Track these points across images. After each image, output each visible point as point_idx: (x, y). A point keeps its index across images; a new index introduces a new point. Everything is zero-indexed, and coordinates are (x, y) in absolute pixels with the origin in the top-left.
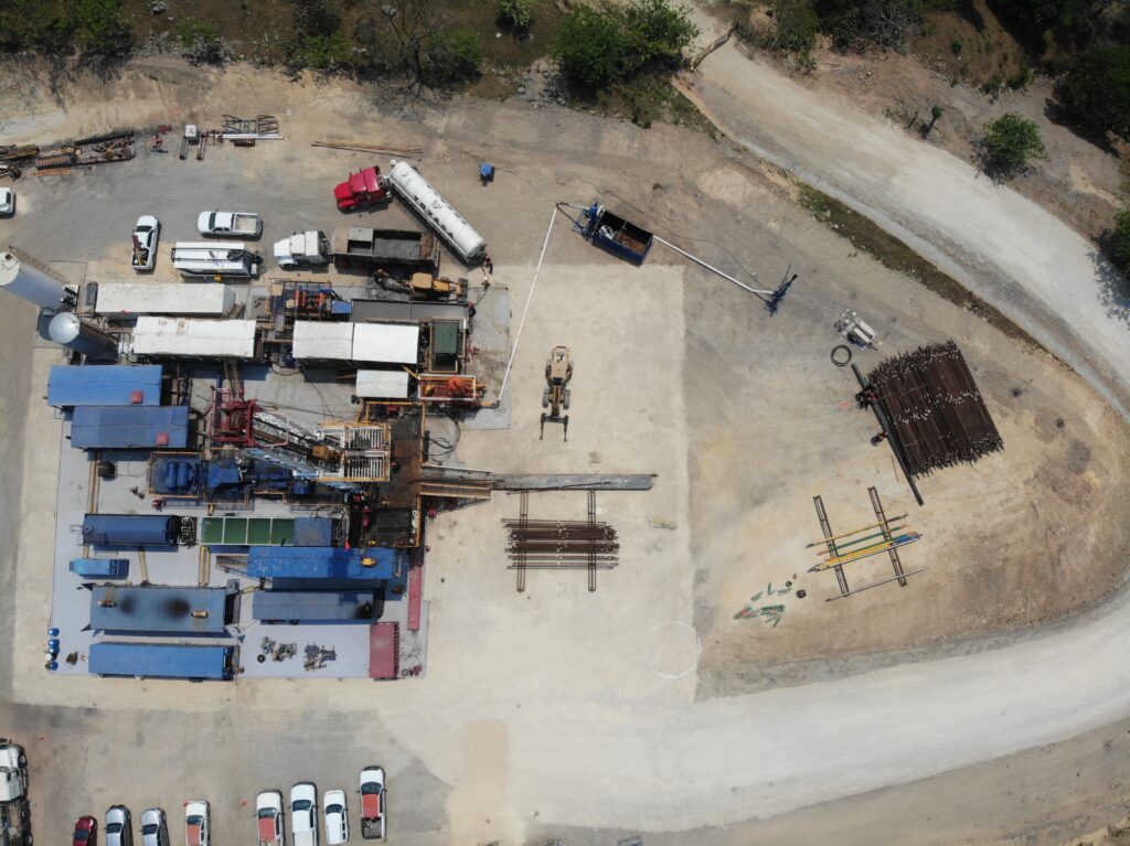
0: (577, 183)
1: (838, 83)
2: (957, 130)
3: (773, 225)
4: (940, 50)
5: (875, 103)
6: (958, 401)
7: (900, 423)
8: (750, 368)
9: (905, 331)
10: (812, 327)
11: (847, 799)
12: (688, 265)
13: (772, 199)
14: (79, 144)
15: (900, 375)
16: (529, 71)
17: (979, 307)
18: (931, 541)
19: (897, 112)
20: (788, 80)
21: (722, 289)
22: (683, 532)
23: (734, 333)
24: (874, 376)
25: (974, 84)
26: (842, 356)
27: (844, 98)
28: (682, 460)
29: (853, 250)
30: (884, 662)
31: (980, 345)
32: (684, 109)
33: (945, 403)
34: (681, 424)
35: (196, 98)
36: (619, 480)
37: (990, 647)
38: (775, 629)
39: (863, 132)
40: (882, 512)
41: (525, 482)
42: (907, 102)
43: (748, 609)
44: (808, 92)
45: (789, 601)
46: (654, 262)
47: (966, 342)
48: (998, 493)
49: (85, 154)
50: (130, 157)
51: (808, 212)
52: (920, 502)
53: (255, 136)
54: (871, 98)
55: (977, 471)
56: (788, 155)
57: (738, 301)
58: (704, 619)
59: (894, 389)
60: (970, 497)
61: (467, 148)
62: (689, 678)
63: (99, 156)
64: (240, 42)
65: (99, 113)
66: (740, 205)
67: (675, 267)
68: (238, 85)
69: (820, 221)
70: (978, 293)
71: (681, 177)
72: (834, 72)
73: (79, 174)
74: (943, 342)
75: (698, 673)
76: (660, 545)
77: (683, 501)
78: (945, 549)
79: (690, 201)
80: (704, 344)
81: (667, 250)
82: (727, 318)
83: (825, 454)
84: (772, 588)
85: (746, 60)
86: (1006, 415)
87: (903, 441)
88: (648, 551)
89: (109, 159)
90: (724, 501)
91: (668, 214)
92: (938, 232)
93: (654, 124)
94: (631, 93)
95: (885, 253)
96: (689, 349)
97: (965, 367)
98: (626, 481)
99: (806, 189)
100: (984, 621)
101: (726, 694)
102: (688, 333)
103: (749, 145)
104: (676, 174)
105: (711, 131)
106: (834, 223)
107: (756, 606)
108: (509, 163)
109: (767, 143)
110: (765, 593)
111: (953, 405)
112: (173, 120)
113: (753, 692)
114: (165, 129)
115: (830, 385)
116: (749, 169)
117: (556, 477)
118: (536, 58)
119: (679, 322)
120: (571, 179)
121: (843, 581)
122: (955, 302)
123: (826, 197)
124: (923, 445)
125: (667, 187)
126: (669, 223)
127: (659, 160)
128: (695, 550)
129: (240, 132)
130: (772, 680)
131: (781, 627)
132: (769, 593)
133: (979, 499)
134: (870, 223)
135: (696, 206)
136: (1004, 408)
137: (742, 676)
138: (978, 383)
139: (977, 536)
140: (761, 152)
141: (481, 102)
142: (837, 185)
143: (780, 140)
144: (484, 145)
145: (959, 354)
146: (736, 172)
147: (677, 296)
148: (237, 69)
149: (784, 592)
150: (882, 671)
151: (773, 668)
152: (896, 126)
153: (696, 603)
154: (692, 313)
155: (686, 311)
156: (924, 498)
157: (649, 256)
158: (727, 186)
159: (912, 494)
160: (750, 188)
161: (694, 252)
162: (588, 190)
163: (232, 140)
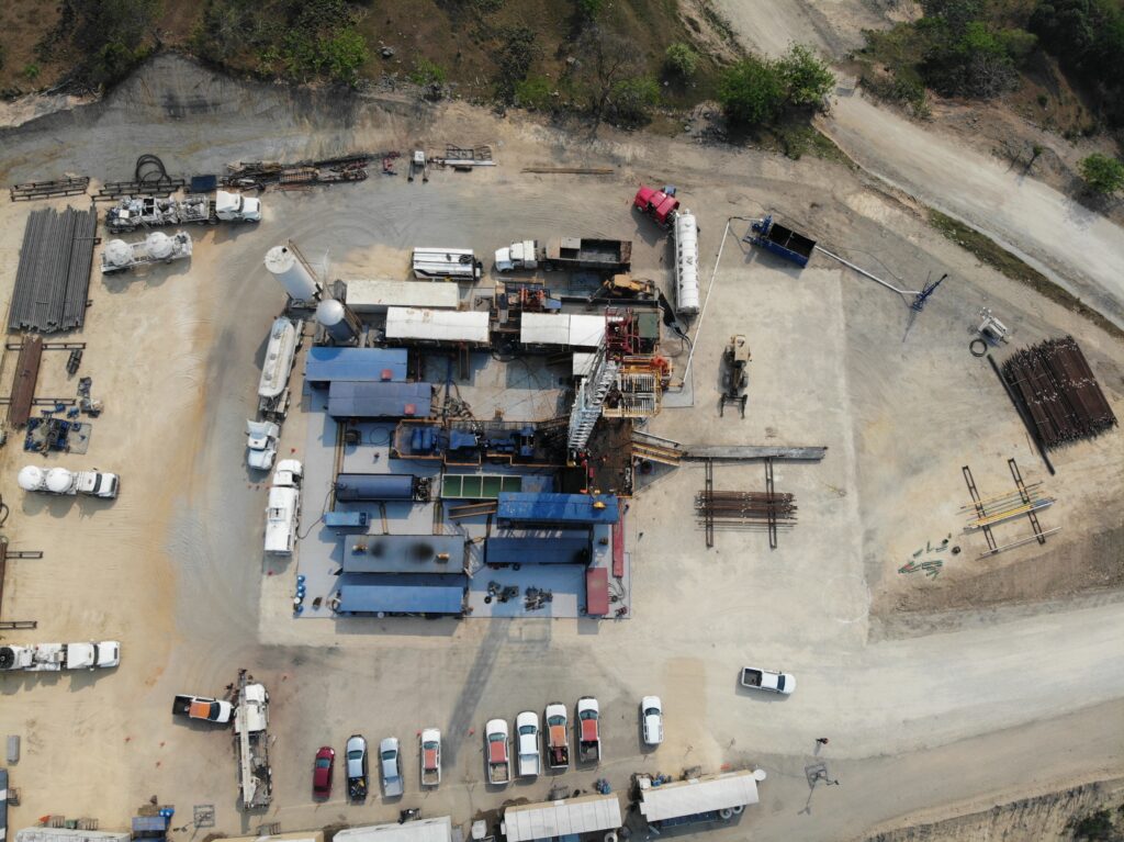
0: (745, 202)
1: (951, 126)
2: (1052, 168)
3: (912, 239)
4: (1029, 103)
5: (983, 144)
6: (1080, 385)
7: (1033, 403)
8: (903, 356)
9: (1030, 328)
10: (952, 323)
11: (1001, 731)
12: (844, 270)
13: (908, 219)
14: (319, 165)
15: (1030, 364)
16: (692, 114)
17: (1084, 310)
18: (1063, 505)
19: (1001, 151)
20: (908, 123)
21: (874, 290)
22: (853, 497)
23: (888, 327)
24: (1008, 365)
25: (1059, 131)
26: (979, 348)
27: (956, 138)
28: (849, 435)
29: (979, 263)
30: (1027, 613)
31: (1092, 340)
32: (825, 147)
33: (1068, 387)
34: (846, 405)
35: (422, 129)
36: (793, 451)
37: (1113, 601)
38: (934, 582)
39: (974, 168)
40: (1021, 480)
41: (710, 453)
42: (1010, 143)
43: (911, 564)
44: (927, 134)
45: (945, 557)
46: (815, 266)
47: (1080, 337)
48: (1116, 464)
49: (324, 174)
50: (364, 178)
51: (937, 231)
52: (1052, 472)
53: (471, 162)
54: (979, 139)
55: (1098, 447)
56: (912, 185)
57: (889, 300)
58: (873, 572)
59: (1026, 375)
60: (1093, 468)
61: (652, 173)
62: (861, 623)
63: (337, 176)
64: (457, 84)
65: (338, 139)
66: (884, 222)
67: (833, 271)
68: (459, 119)
69: (948, 238)
70: (1083, 301)
71: (834, 198)
72: (946, 117)
73: (319, 190)
74: (1064, 337)
75: (870, 620)
76: (832, 509)
77: (850, 470)
78: (1075, 512)
79: (842, 217)
80: (863, 336)
81: (826, 257)
82: (880, 315)
83: (970, 431)
84: (931, 547)
85: (872, 107)
86: (1118, 399)
87: (1035, 418)
88: (822, 514)
89: (346, 179)
90: (885, 471)
91: (824, 228)
92: (1043, 250)
93: (802, 157)
94: (781, 133)
95: (1004, 265)
96: (850, 340)
97: (1083, 358)
98: (801, 452)
99: (932, 212)
100: (1107, 578)
101: (895, 638)
102: (848, 326)
103: (879, 176)
104: (829, 195)
105: (850, 165)
106: (960, 239)
107: (918, 561)
108: (687, 186)
109: (893, 175)
110: (925, 550)
111: (1075, 389)
112: (402, 148)
113: (916, 636)
114: (393, 155)
115: (971, 372)
116: (885, 194)
117: (738, 448)
118: (699, 103)
119: (840, 317)
120: (740, 199)
121: (990, 540)
122: (1066, 307)
123: (950, 218)
124: (1053, 422)
125: (822, 205)
126: (826, 235)
127: (814, 184)
128: (863, 513)
129: (458, 159)
130: (933, 626)
131: (940, 580)
132: (928, 550)
133: (1100, 469)
134: (990, 240)
135: (847, 221)
136: (1116, 394)
137: (907, 623)
138: (1094, 372)
139: (1101, 502)
140: (891, 183)
141: (656, 137)
142: (954, 210)
143: (904, 173)
144: (665, 171)
145: (1077, 346)
146: (874, 197)
147: (837, 296)
148: (456, 106)
149: (943, 549)
150: (1026, 620)
151: (933, 616)
152: (1002, 163)
153: (866, 559)
154: (851, 310)
155: (844, 308)
156: (1056, 469)
157: (810, 262)
158: (871, 207)
159: (1044, 466)
160: (888, 210)
161: (848, 258)
162: (756, 208)
163: (453, 166)
